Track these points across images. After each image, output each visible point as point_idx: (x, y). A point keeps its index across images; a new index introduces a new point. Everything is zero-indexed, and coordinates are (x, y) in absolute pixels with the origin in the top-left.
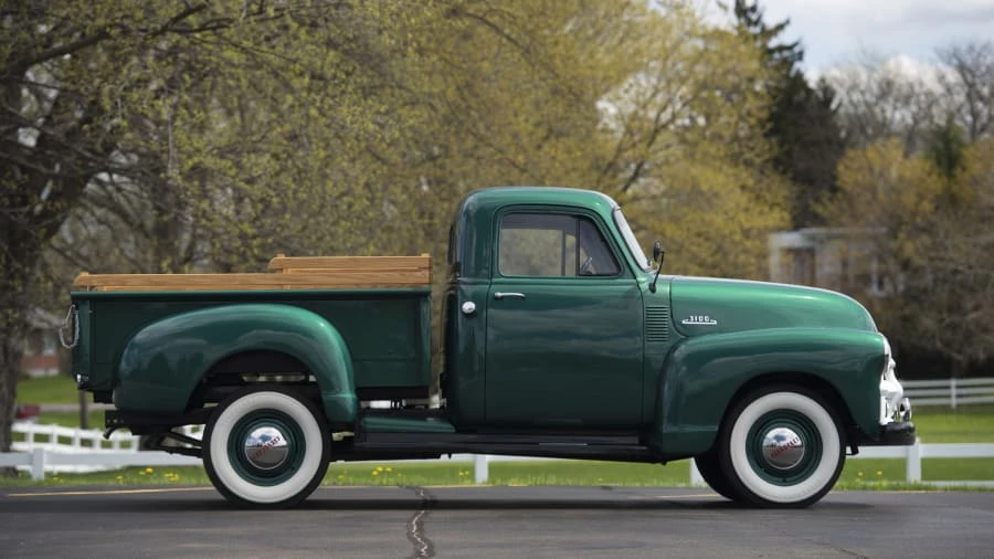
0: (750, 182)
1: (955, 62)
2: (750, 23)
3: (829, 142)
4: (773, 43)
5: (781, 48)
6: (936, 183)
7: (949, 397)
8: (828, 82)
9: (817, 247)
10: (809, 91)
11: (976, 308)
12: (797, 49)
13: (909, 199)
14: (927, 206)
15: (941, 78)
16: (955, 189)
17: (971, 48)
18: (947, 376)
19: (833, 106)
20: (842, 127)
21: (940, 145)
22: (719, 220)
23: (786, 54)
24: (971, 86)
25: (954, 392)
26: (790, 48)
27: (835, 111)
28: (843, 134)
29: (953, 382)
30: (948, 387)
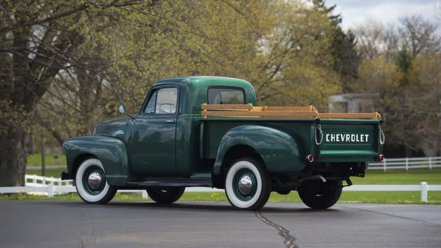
0: (325, 74)
1: (406, 23)
2: (320, 6)
3: (353, 57)
4: (329, 15)
5: (332, 17)
6: (400, 75)
7: (405, 165)
8: (352, 32)
9: (349, 102)
10: (344, 36)
11: (422, 128)
12: (339, 18)
13: (389, 81)
14: (396, 84)
15: (400, 30)
16: (408, 77)
17: (413, 18)
18: (405, 157)
19: (354, 42)
20: (358, 51)
21: (402, 59)
22: (311, 90)
23: (334, 20)
24: (413, 33)
25: (407, 163)
26: (336, 17)
27: (355, 44)
28: (358, 54)
29: (407, 159)
30: (405, 161)
